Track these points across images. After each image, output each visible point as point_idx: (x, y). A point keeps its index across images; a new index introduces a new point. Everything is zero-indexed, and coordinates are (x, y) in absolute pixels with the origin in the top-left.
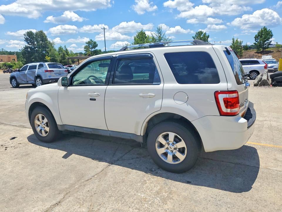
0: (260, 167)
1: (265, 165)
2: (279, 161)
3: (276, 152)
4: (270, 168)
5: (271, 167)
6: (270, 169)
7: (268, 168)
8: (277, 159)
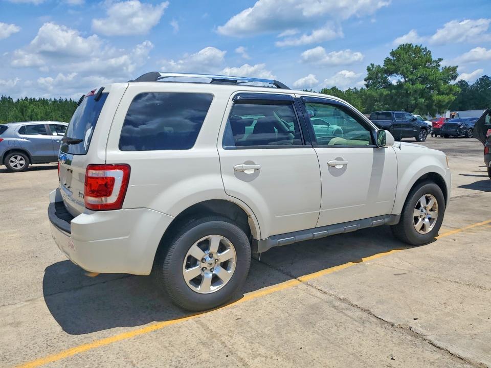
0: (43, 298)
1: (36, 305)
2: (11, 324)
3: (18, 345)
4: (28, 303)
5: (25, 305)
6: (26, 301)
7: (30, 302)
8: (15, 327)
